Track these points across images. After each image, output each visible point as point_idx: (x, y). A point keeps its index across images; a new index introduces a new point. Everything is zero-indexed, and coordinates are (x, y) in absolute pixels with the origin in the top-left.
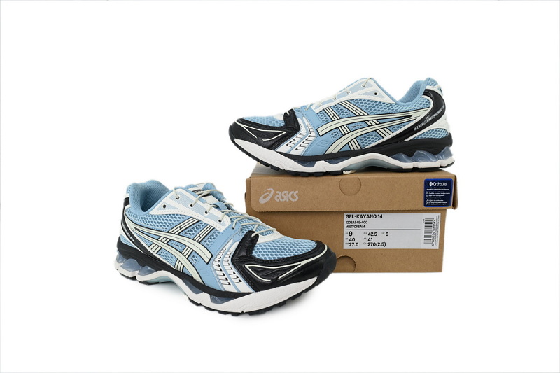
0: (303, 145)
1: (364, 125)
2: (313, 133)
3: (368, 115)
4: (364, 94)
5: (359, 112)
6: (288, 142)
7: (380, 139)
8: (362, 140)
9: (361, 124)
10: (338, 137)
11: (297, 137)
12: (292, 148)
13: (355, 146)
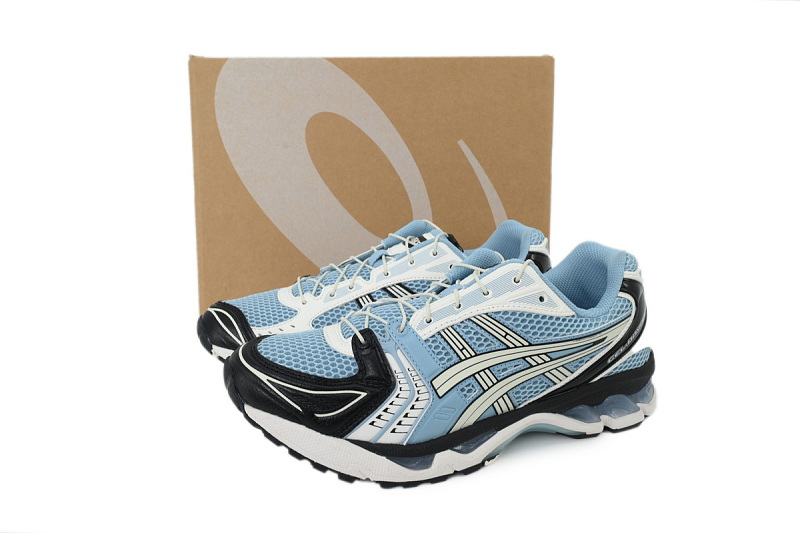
0: (405, 421)
1: (523, 365)
2: (423, 390)
3: (530, 345)
4: (515, 301)
5: (511, 340)
6: (373, 418)
7: (549, 386)
8: (518, 393)
9: (516, 363)
10: (473, 395)
11: (394, 403)
12: (383, 430)
13: (504, 407)
